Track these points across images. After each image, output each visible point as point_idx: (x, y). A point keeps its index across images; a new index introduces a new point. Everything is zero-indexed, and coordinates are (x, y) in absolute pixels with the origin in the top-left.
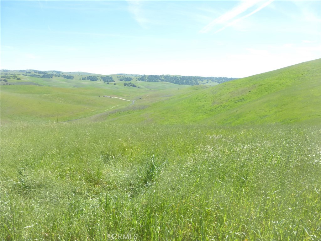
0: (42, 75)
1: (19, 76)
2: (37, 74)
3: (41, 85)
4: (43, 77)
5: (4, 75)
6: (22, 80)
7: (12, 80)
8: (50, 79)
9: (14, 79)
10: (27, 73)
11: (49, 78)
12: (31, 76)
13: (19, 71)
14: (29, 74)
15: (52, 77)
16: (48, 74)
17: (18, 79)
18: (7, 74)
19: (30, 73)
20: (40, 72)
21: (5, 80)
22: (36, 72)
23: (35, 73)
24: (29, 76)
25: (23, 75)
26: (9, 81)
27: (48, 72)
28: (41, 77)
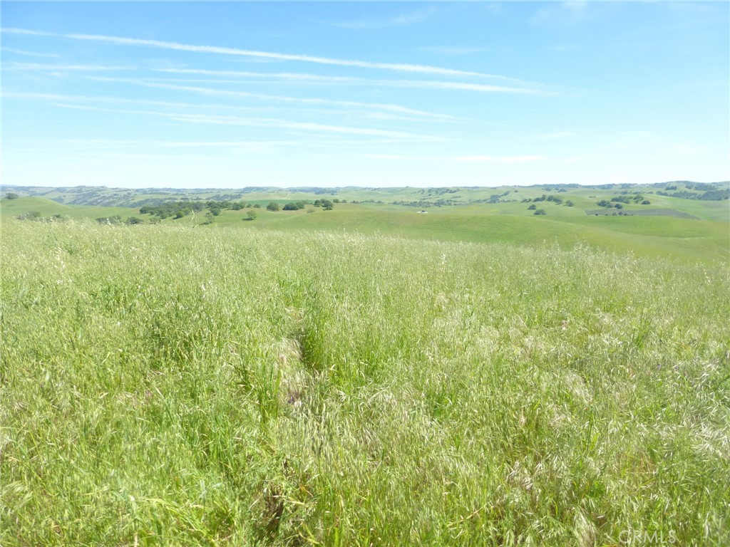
0: (702, 193)
1: (647, 197)
2: (692, 191)
3: (693, 217)
4: (705, 197)
5: (617, 196)
6: (653, 205)
7: (633, 206)
8: (723, 202)
9: (637, 202)
10: (668, 189)
11: (720, 199)
12: (675, 195)
13: (652, 185)
14: (672, 192)
15: (727, 198)
16: (720, 189)
17: (644, 203)
18: (625, 193)
19: (674, 188)
20: (700, 186)
21: (618, 207)
22: (689, 185)
23: (687, 190)
24: (671, 196)
25: (659, 193)
26: (626, 207)
27: (721, 184)
28: (700, 198)
